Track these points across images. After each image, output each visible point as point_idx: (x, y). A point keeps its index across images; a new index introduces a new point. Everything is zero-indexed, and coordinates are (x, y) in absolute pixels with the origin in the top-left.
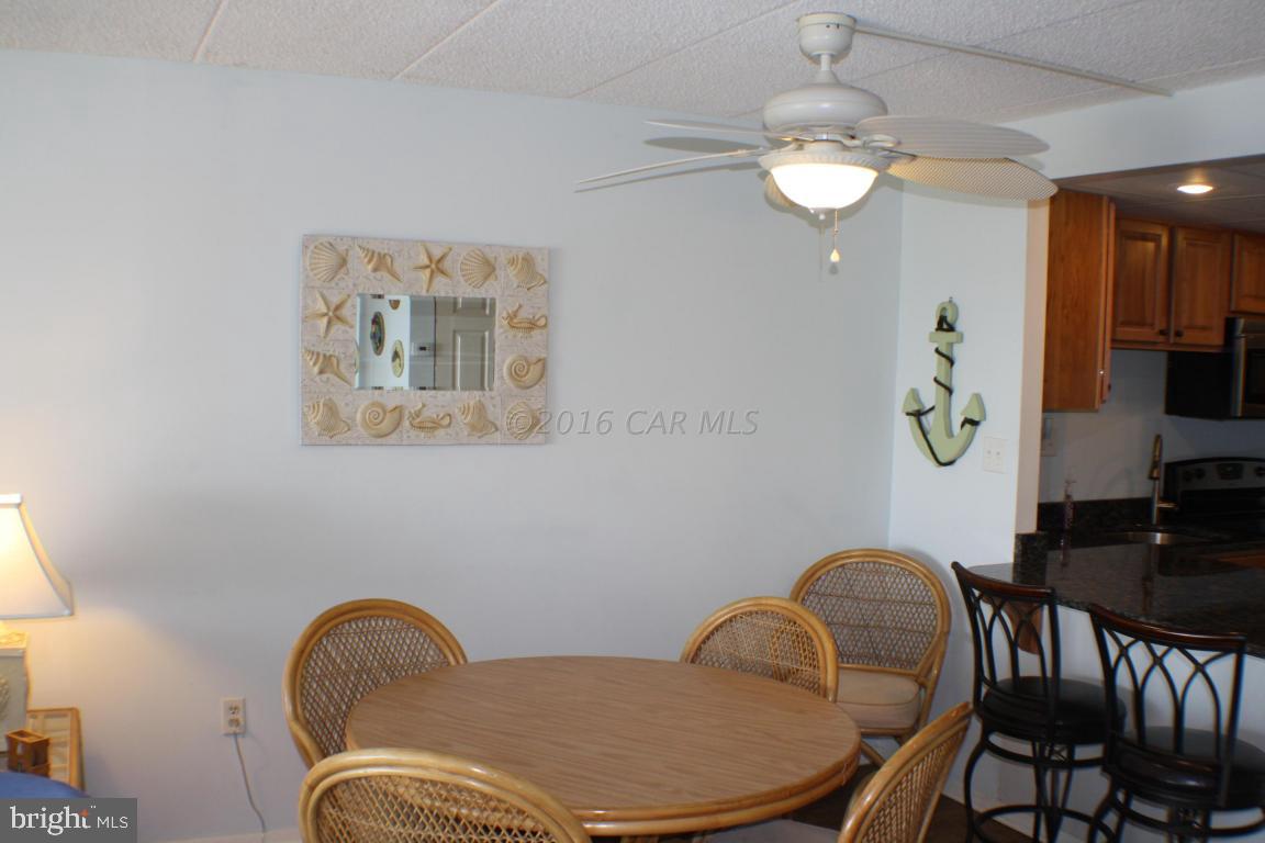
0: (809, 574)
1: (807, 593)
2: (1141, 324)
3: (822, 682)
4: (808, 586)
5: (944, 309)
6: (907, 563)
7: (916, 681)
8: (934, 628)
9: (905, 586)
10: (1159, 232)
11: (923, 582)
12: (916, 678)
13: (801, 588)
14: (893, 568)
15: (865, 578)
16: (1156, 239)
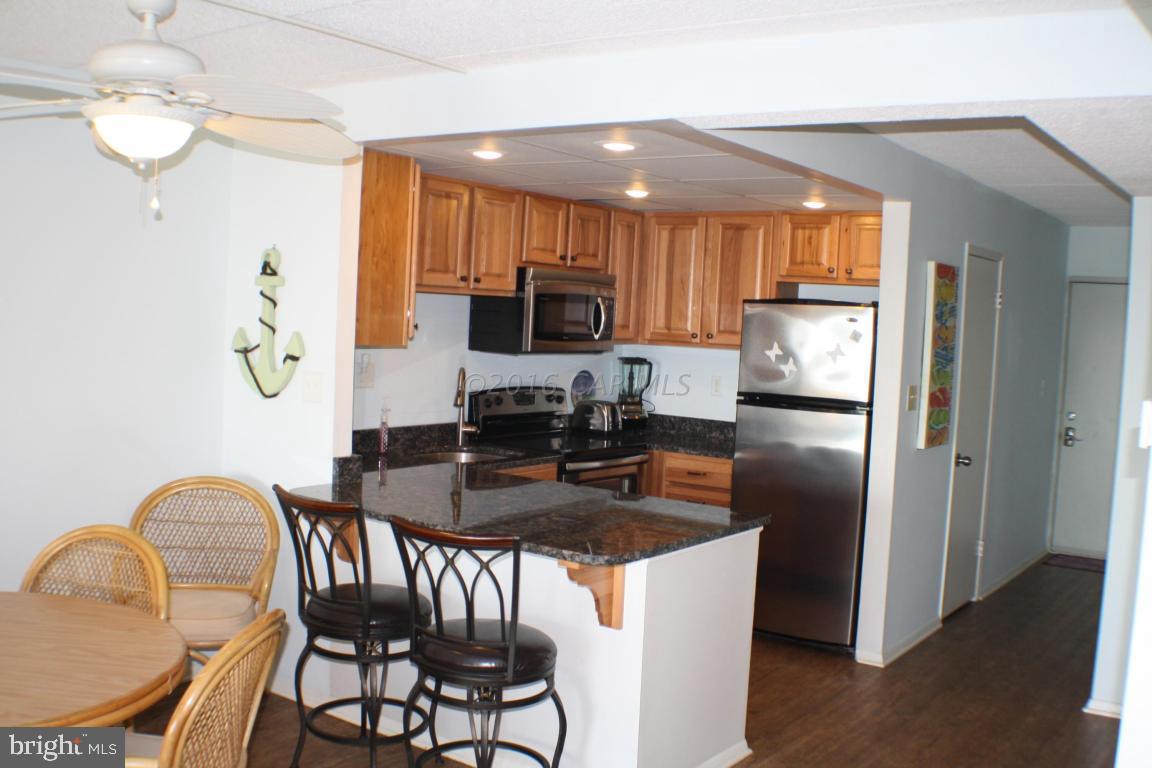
0: (148, 501)
1: (146, 520)
2: (446, 270)
3: (154, 601)
4: (145, 513)
5: (268, 255)
6: (238, 488)
7: (250, 595)
8: (265, 546)
9: (238, 509)
10: (461, 191)
11: (253, 505)
12: (250, 592)
13: (140, 516)
14: (226, 493)
15: (200, 503)
16: (459, 197)
